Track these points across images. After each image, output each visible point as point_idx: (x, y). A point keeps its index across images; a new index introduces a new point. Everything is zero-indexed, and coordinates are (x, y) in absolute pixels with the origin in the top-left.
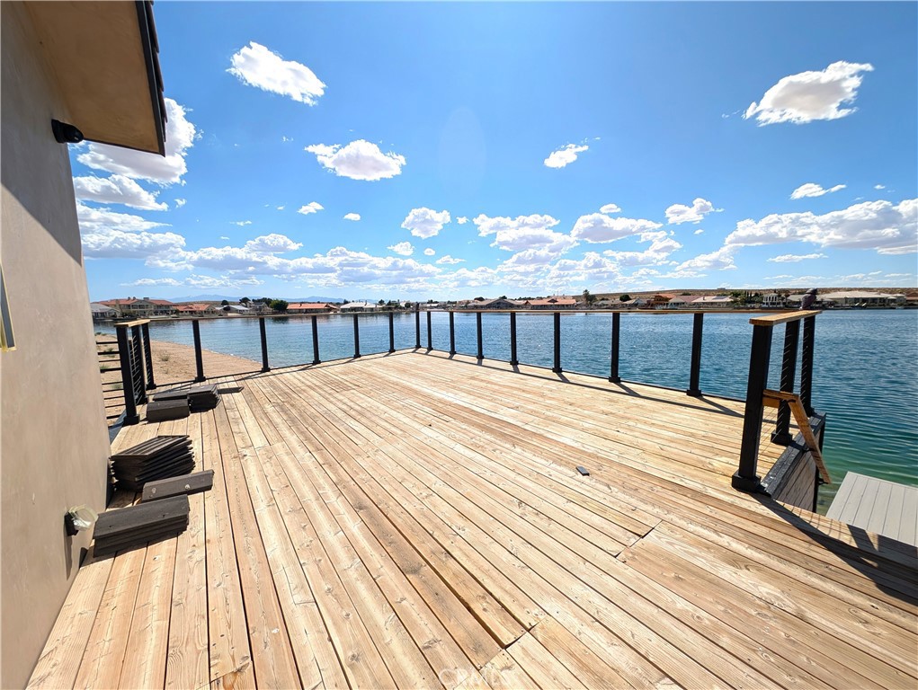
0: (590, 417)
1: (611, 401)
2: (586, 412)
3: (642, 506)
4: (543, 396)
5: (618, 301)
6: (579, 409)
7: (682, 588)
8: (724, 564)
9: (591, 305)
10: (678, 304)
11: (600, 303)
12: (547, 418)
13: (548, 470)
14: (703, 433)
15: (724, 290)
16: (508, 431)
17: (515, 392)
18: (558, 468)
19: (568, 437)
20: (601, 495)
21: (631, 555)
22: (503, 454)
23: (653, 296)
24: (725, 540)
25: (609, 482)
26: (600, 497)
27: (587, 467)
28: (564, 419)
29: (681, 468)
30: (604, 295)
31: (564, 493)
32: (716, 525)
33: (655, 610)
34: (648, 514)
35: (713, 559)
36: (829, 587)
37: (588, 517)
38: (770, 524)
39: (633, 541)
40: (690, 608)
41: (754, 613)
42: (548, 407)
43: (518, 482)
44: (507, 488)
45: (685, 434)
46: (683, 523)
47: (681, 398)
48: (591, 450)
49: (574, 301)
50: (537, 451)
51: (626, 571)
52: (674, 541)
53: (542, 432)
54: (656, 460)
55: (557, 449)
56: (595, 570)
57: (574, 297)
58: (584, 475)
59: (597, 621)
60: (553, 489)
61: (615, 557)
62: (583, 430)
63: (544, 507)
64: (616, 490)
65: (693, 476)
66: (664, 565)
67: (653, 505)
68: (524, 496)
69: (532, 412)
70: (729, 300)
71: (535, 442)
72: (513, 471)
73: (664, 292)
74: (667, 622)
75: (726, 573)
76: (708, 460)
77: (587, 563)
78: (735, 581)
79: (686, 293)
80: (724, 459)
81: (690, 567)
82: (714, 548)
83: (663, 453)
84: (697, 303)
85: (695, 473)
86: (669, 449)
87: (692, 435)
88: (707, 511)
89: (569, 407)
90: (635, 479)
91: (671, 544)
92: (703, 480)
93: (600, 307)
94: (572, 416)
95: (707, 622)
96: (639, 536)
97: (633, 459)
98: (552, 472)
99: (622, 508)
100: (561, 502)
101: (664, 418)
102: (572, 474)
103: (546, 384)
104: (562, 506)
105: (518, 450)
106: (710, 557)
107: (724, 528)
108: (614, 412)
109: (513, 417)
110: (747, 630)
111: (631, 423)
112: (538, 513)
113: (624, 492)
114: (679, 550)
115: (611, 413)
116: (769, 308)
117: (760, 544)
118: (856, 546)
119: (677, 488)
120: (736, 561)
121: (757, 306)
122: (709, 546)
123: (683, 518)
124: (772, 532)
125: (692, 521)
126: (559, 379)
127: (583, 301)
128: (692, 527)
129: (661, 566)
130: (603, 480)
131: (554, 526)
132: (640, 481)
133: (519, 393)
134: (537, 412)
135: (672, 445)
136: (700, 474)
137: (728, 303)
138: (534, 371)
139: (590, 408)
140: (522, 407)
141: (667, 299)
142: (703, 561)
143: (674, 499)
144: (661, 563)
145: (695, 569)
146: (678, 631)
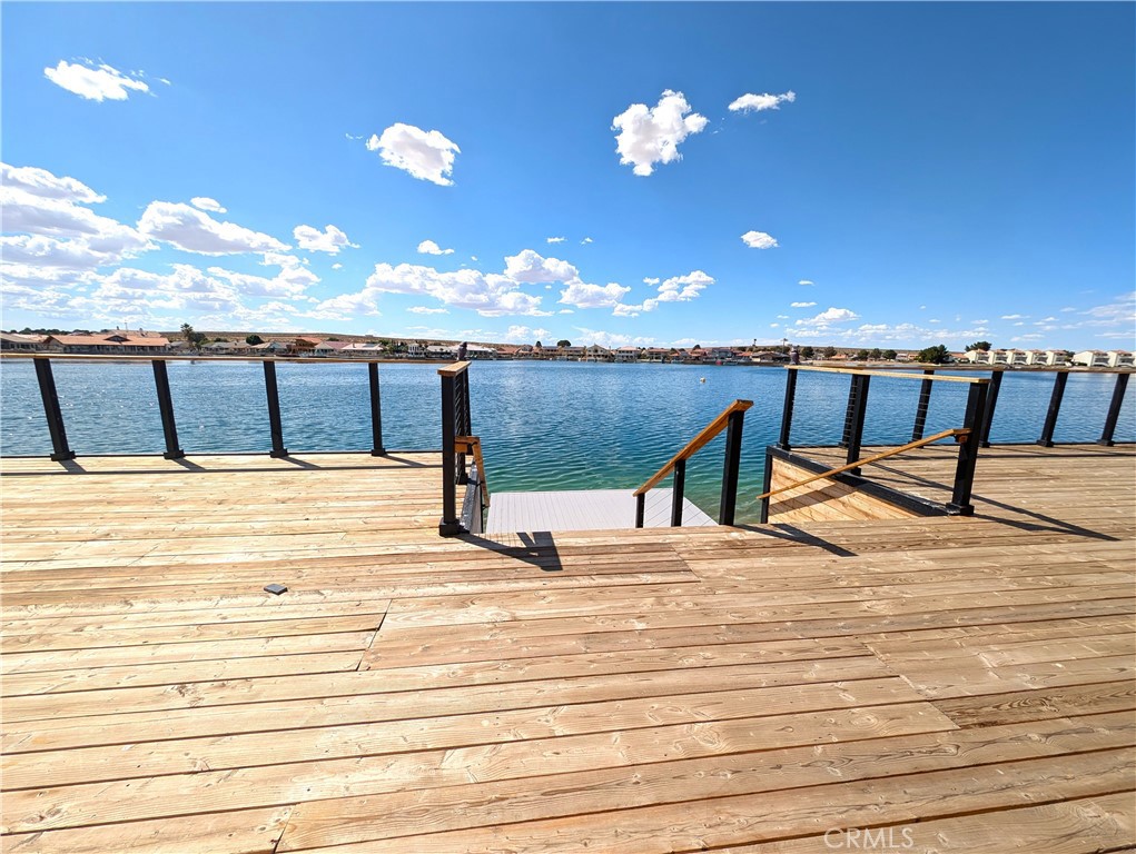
0: (258, 513)
1: (283, 482)
2: (250, 507)
3: (366, 595)
4: (158, 501)
5: (243, 344)
6: (239, 507)
7: (432, 655)
8: (456, 610)
9: (199, 348)
10: (326, 351)
11: (215, 345)
12: (183, 535)
13: (218, 611)
14: (400, 493)
15: (371, 337)
16: (100, 583)
17: (87, 510)
18: (234, 601)
19: (234, 552)
20: (313, 607)
21: (373, 657)
22: (106, 627)
23: (293, 339)
24: (451, 588)
25: (317, 588)
26: (312, 611)
27: (280, 581)
28: (217, 528)
29: (392, 536)
30: (219, 333)
31: (257, 632)
32: (439, 578)
33: (416, 696)
34: (374, 599)
35: (447, 611)
36: (522, 585)
37: (306, 644)
38: (475, 556)
39: (369, 639)
40: (444, 669)
41: (487, 638)
42: (180, 518)
43: (165, 657)
44: (141, 679)
45: (383, 498)
46: (412, 592)
47: (367, 460)
48: (278, 557)
49: (164, 342)
50: (179, 593)
51: (374, 678)
52: (410, 614)
53: (181, 560)
54: (362, 537)
55: (221, 575)
56: (338, 701)
57: (163, 335)
58: (279, 594)
59: (362, 756)
60: (232, 636)
61: (356, 670)
62: (256, 534)
63: (232, 669)
64: (330, 592)
65: (406, 540)
66: (409, 644)
67: (377, 588)
68: (183, 673)
69: (146, 535)
70: (379, 349)
71: (173, 579)
72: (145, 644)
73: (307, 335)
74: (431, 699)
75: (461, 617)
76: (413, 519)
77: (326, 701)
78: (468, 620)
79: (333, 338)
80: (425, 512)
81: (432, 631)
82: (444, 601)
83: (369, 527)
84: (348, 351)
85: (406, 535)
86: (373, 520)
87: (391, 498)
88: (428, 569)
89: (219, 507)
90: (347, 569)
91: (408, 619)
92: (414, 539)
93: (216, 351)
94: (229, 519)
95: (460, 672)
96: (374, 630)
97: (337, 547)
98: (225, 613)
99: (345, 610)
100: (257, 647)
101: (357, 487)
102: (260, 600)
103: (158, 481)
104: (262, 652)
105: (139, 605)
106: (444, 611)
107: (446, 577)
108: (293, 496)
109: (100, 554)
110: (489, 656)
111: (320, 504)
112: (222, 683)
113: (341, 590)
114: (417, 621)
115: (290, 499)
116: (413, 358)
117: (474, 576)
118: (524, 546)
119: (394, 559)
120: (464, 601)
121: (404, 355)
122: (438, 602)
123: (410, 585)
124: (480, 562)
125: (419, 585)
126: (183, 468)
127: (184, 342)
128: (421, 592)
129: (408, 647)
130: (309, 588)
131: (257, 685)
132: (354, 569)
133: (101, 508)
134: (158, 532)
135: (376, 514)
136: (411, 535)
137: (378, 352)
138: (122, 464)
139: (257, 500)
140: (117, 532)
141: (313, 345)
142: (442, 618)
143: (395, 572)
144: (406, 645)
145: (436, 631)
146: (443, 699)
